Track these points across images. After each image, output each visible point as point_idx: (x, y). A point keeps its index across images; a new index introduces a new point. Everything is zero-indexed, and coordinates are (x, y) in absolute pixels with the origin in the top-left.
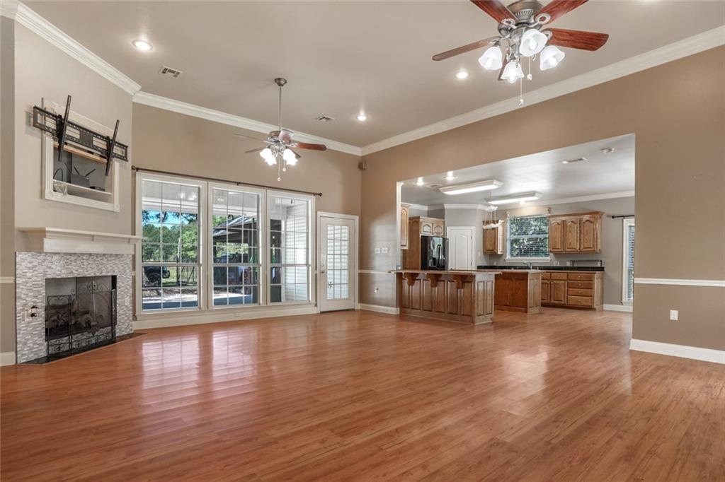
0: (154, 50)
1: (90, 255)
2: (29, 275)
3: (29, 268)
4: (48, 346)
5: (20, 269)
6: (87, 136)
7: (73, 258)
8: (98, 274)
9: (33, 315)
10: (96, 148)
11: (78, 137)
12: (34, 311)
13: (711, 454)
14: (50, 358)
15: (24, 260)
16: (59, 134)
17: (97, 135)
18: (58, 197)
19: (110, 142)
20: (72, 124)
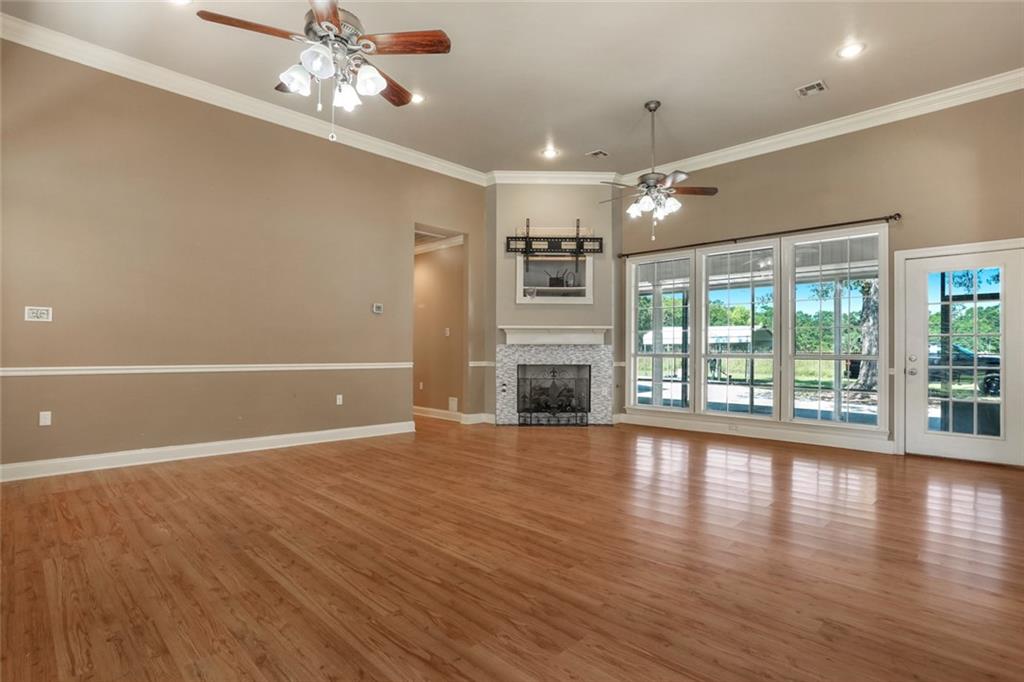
0: (561, 153)
1: (560, 346)
2: (505, 360)
3: (506, 356)
4: (520, 417)
5: (499, 357)
6: (554, 244)
7: (541, 348)
8: (567, 363)
9: (504, 391)
10: (565, 251)
11: (546, 247)
12: (504, 387)
13: (108, 640)
14: (520, 425)
15: (501, 350)
16: (528, 251)
17: (565, 239)
18: (528, 300)
19: (579, 241)
20: (538, 239)
